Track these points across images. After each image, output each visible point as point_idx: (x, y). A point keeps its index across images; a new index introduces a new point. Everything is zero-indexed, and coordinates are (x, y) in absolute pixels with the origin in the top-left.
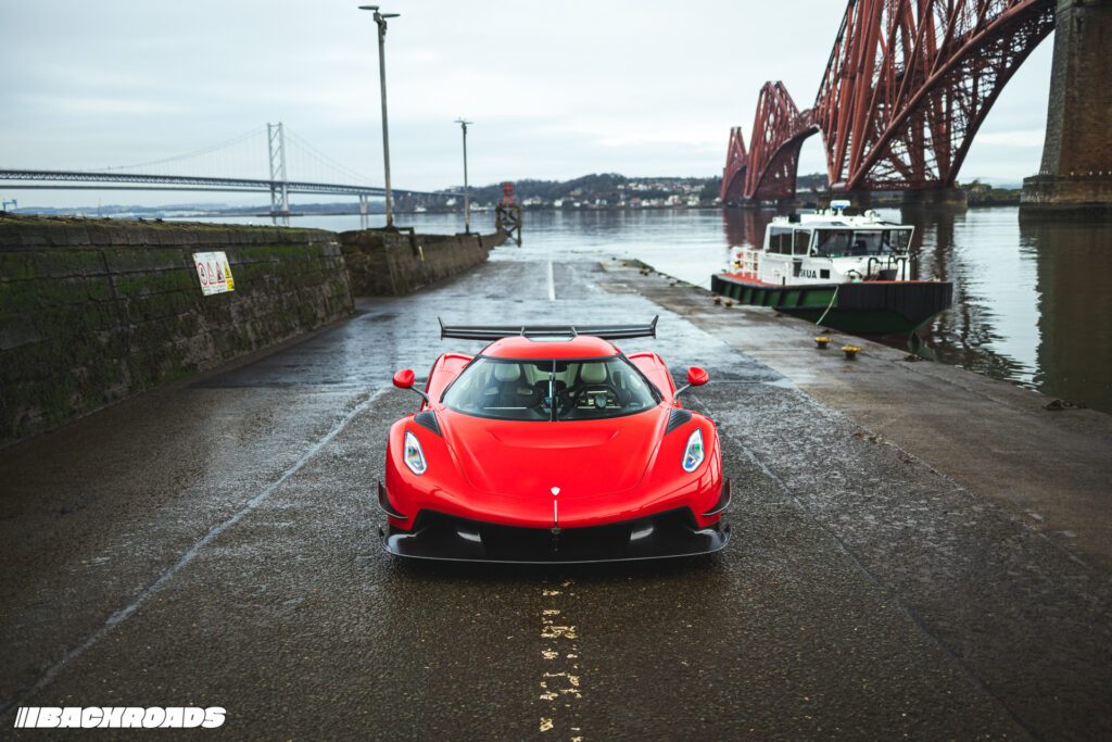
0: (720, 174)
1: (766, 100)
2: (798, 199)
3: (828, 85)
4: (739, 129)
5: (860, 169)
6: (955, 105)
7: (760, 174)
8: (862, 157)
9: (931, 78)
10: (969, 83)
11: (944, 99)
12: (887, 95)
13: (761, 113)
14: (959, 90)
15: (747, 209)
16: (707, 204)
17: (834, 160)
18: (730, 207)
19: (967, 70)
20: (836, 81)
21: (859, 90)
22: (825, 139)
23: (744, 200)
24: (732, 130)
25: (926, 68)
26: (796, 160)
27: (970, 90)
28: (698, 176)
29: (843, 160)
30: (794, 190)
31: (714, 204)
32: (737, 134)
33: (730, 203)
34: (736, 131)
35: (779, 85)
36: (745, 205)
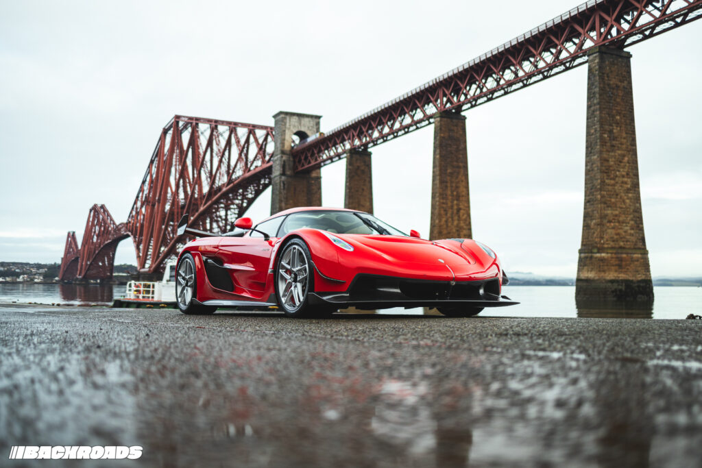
0: (59, 262)
1: (94, 216)
2: (114, 279)
3: (137, 208)
4: (74, 233)
5: (159, 260)
6: (215, 225)
7: (89, 263)
8: (159, 253)
9: (202, 209)
10: (222, 213)
11: (208, 221)
12: (176, 217)
13: (90, 224)
14: (217, 216)
15: (79, 284)
16: (49, 281)
17: (141, 255)
18: (66, 283)
19: (222, 205)
20: (142, 206)
21: (158, 213)
22: (135, 241)
23: (77, 279)
24: (69, 233)
25: (199, 202)
26: (114, 255)
27: (224, 217)
28: (43, 262)
29: (147, 255)
30: (111, 273)
31: (54, 281)
32: (72, 237)
33: (66, 281)
34: (71, 234)
35: (103, 207)
36: (77, 282)
